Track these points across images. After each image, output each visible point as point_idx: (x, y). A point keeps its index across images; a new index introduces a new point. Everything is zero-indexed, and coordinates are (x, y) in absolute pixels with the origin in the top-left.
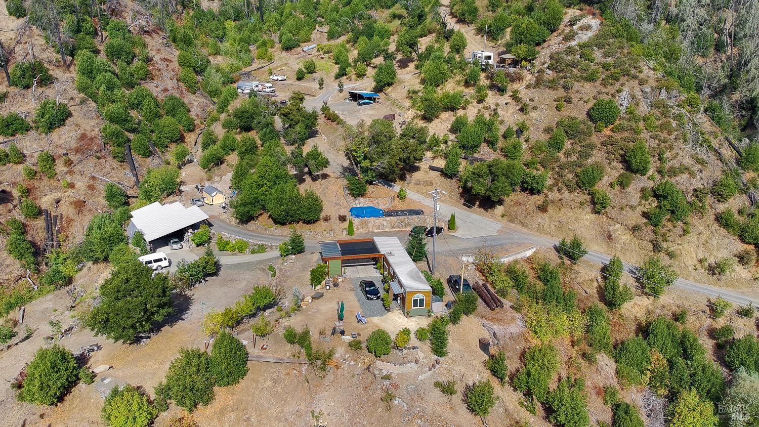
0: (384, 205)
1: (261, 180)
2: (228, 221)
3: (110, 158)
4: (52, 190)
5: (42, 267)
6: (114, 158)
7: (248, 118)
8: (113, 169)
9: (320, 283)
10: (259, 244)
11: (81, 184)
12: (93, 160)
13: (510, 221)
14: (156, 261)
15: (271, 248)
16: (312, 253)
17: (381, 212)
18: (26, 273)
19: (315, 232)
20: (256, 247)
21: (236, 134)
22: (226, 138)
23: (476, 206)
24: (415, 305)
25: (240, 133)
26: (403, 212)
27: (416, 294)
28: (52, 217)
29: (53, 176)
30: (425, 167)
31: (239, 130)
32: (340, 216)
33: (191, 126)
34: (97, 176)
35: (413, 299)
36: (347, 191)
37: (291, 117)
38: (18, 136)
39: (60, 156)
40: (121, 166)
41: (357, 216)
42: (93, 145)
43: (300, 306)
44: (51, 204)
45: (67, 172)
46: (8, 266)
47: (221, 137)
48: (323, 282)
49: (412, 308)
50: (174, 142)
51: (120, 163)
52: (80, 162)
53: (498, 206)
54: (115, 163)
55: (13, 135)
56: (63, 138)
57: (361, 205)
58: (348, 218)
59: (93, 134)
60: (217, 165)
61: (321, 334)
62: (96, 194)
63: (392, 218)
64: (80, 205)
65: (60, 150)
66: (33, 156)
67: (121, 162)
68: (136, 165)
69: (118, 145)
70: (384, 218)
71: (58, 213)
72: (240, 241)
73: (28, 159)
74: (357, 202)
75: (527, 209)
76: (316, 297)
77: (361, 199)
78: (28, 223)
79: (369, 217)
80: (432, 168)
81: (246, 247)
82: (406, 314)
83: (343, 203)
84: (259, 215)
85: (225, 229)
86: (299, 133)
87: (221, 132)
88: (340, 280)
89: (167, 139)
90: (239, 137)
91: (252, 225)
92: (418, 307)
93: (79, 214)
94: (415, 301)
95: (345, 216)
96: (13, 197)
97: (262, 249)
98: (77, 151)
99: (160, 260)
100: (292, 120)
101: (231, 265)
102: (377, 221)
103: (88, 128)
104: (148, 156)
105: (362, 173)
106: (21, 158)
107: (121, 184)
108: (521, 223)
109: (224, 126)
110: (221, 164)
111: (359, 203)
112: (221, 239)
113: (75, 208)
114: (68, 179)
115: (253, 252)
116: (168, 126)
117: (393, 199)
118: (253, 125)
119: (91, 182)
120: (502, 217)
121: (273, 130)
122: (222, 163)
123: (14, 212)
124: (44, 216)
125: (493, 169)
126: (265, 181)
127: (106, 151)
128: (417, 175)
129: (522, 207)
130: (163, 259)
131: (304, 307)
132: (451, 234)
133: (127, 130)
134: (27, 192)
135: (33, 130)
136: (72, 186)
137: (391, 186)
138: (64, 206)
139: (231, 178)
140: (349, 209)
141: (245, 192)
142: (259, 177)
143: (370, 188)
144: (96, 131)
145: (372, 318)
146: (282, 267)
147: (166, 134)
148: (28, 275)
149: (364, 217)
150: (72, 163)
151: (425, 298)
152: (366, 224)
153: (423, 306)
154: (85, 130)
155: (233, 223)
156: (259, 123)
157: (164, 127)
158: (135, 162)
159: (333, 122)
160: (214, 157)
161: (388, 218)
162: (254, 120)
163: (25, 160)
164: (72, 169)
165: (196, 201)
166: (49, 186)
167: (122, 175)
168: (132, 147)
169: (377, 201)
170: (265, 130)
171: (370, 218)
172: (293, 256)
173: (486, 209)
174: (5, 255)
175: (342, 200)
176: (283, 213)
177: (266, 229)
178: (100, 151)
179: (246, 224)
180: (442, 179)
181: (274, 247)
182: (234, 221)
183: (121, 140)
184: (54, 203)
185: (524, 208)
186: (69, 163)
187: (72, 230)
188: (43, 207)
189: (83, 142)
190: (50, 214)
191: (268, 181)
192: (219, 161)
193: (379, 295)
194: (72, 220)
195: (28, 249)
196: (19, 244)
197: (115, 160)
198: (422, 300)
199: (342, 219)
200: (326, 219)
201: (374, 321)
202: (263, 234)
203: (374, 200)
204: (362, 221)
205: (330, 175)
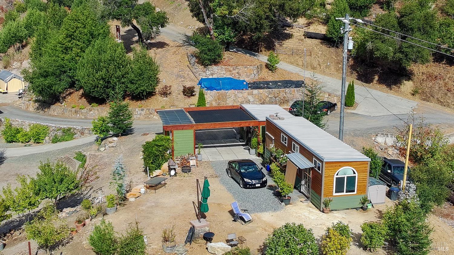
0: (248, 76)
2: (23, 107)
9: (159, 167)
10: (64, 128)
13: (424, 100)
15: (82, 133)
16: (144, 135)
17: (245, 83)
19: (149, 110)
20: (60, 133)
23: (375, 82)
24: (339, 189)
26: (276, 84)
27: (341, 166)
30: (298, 34)
32: (184, 87)
35: (335, 176)
36: (194, 60)
41: (210, 88)
43: (125, 199)
48: (165, 166)
49: (334, 194)
53: (405, 82)
57: (215, 76)
58: (197, 90)
60: (18, 49)
61: (166, 240)
63: (261, 91)
70: (250, 90)
72: (36, 127)
74: (208, 73)
75: (446, 84)
76: (153, 186)
77: (214, 68)
79: (228, 90)
80: (310, 36)
81: (45, 135)
82: (323, 206)
83: (188, 74)
84: (67, 95)
85: (18, 115)
88: (192, 162)
91: (56, 109)
92: (345, 193)
94: (340, 181)
95: (193, 87)
97: (68, 134)
101: (20, 157)
102: (240, 95)
105: (216, 29)
108: (439, 102)
110: (23, 48)
111: (212, 74)
112: (9, 127)
115: (55, 140)
117: (260, 68)
120: (413, 95)
122: (24, 46)
125: (405, 20)
128: (288, 44)
129: (439, 81)
131: (132, 199)
132: (349, 111)
137: (254, 55)
140: (198, 81)
141: (45, 58)
143: (226, 55)
145: (259, 214)
146: (97, 154)
149: (221, 90)
151: (356, 175)
152: (223, 99)
153: (354, 191)
155: (31, 109)
160: (13, 37)
161: (255, 91)
169: (237, 71)
171: (230, 91)
172: (115, 139)
173: (389, 86)
175: (187, 71)
176: (101, 82)
177: (76, 112)
179: (49, 108)
180: (324, 48)
181: (86, 131)
182: (32, 106)
185: (441, 82)
192: (21, 45)
193: (264, 179)
198: (351, 180)
199: (189, 91)
200: (165, 93)
201: (264, 219)
202: (71, 118)
203: (234, 69)
204: (218, 95)
205: (168, 44)
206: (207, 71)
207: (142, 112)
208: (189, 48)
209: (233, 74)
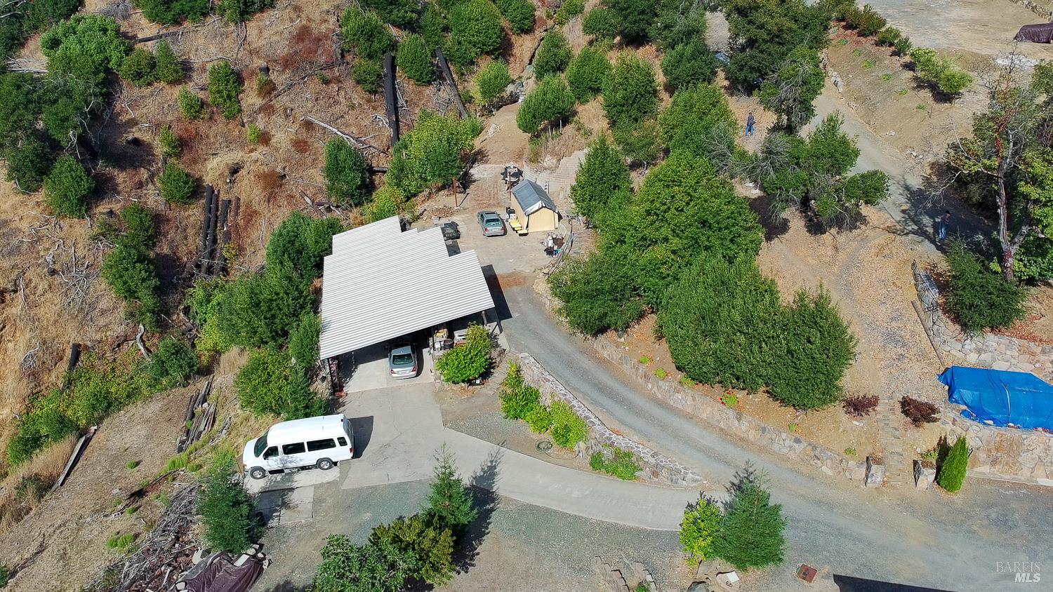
1: (653, 223)
3: (349, 83)
4: (229, 143)
5: (175, 317)
6: (358, 82)
7: (643, 12)
8: (353, 107)
10: (619, 446)
11: (283, 137)
12: (314, 85)
14: (315, 445)
15: (655, 474)
18: (135, 332)
19: (814, 448)
20: (607, 453)
21: (611, 47)
22: (586, 58)
25: (620, 46)
28: (220, 203)
29: (234, 115)
31: (618, 38)
32: (907, 396)
33: (526, 22)
34: (316, 121)
36: (933, 295)
37: (760, 18)
38: (188, 24)
39: (253, 73)
40: (369, 101)
41: (977, 411)
42: (319, 52)
44: (221, 175)
45: (260, 109)
46: (103, 312)
47: (577, 52)
50: (488, 53)
51: (367, 95)
52: (290, 87)
54: (358, 96)
55: (177, 22)
56: (266, 33)
57: (985, 358)
58: (941, 414)
59: (323, 28)
60: (555, 125)
62: (309, 161)
64: (274, 182)
65: (256, 60)
66: (204, 70)
67: (370, 92)
68: (401, 102)
69: (370, 56)
71: (232, 197)
73: (195, 75)
74: (970, 345)
77: (989, 338)
78: (170, 214)
79: (1027, 427)
81: (579, 437)
83: (913, 333)
86: (804, 83)
87: (581, 41)
89: (474, 46)
90: (614, 59)
93: (269, 202)
95: (934, 407)
96: (153, 155)
97: (625, 464)
98: (287, 63)
99: (327, 444)
100: (761, 27)
103: (316, 16)
104: (429, 83)
106: (184, 71)
107: (361, 142)
109: (588, 28)
110: (564, 125)
111: (984, 355)
112: (517, 377)
113: (265, 188)
114: (261, 123)
115: (597, 462)
116: (477, 20)
118: (652, 32)
119: (303, 135)
121: (702, 51)
122: (566, 121)
123: (150, 186)
124: (204, 201)
126: (665, 231)
127: (343, 68)
130: (337, 442)
133: (394, 24)
134: (182, 145)
135: (214, 14)
136: (264, 138)
138: (246, 181)
139: (575, 183)
140: (941, 373)
142: (648, 213)
144: (331, 23)
147: (473, 36)
148: (138, 336)
149: (1007, 424)
150: (274, 89)
152: (1013, 450)
154: (309, 20)
156: (667, 27)
157: (469, 20)
158: (399, 94)
159: (864, 35)
160: (552, 106)
162: (656, 19)
163: (190, 78)
164: (272, 103)
165: (488, 221)
166: (224, 136)
167: (367, 122)
168: (399, 61)
170: (679, 47)
171: (1034, 435)
174: (103, 286)
175: (911, 325)
177: (649, 378)
178: (330, 66)
179: (595, 335)
181: (664, 473)
183: (376, 45)
184: (227, 173)
186: (268, 89)
187: (254, 235)
188: (208, 180)
189: (301, 46)
190: (218, 196)
191: (673, 231)
192: (563, 118)
194: (256, 212)
195: (143, 280)
196: (127, 269)
197: (359, 88)
199: (918, 412)
200: (859, 406)
203: (1043, 352)
204: (998, 439)
205: (864, 216)
206: (968, 341)
207: (795, 444)
208: (919, 248)
209: (1038, 361)
